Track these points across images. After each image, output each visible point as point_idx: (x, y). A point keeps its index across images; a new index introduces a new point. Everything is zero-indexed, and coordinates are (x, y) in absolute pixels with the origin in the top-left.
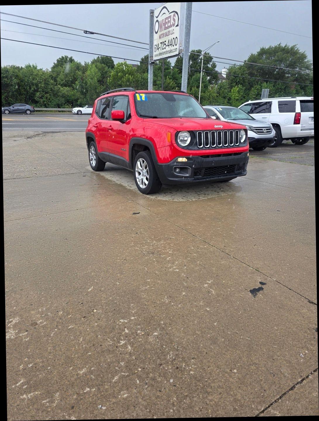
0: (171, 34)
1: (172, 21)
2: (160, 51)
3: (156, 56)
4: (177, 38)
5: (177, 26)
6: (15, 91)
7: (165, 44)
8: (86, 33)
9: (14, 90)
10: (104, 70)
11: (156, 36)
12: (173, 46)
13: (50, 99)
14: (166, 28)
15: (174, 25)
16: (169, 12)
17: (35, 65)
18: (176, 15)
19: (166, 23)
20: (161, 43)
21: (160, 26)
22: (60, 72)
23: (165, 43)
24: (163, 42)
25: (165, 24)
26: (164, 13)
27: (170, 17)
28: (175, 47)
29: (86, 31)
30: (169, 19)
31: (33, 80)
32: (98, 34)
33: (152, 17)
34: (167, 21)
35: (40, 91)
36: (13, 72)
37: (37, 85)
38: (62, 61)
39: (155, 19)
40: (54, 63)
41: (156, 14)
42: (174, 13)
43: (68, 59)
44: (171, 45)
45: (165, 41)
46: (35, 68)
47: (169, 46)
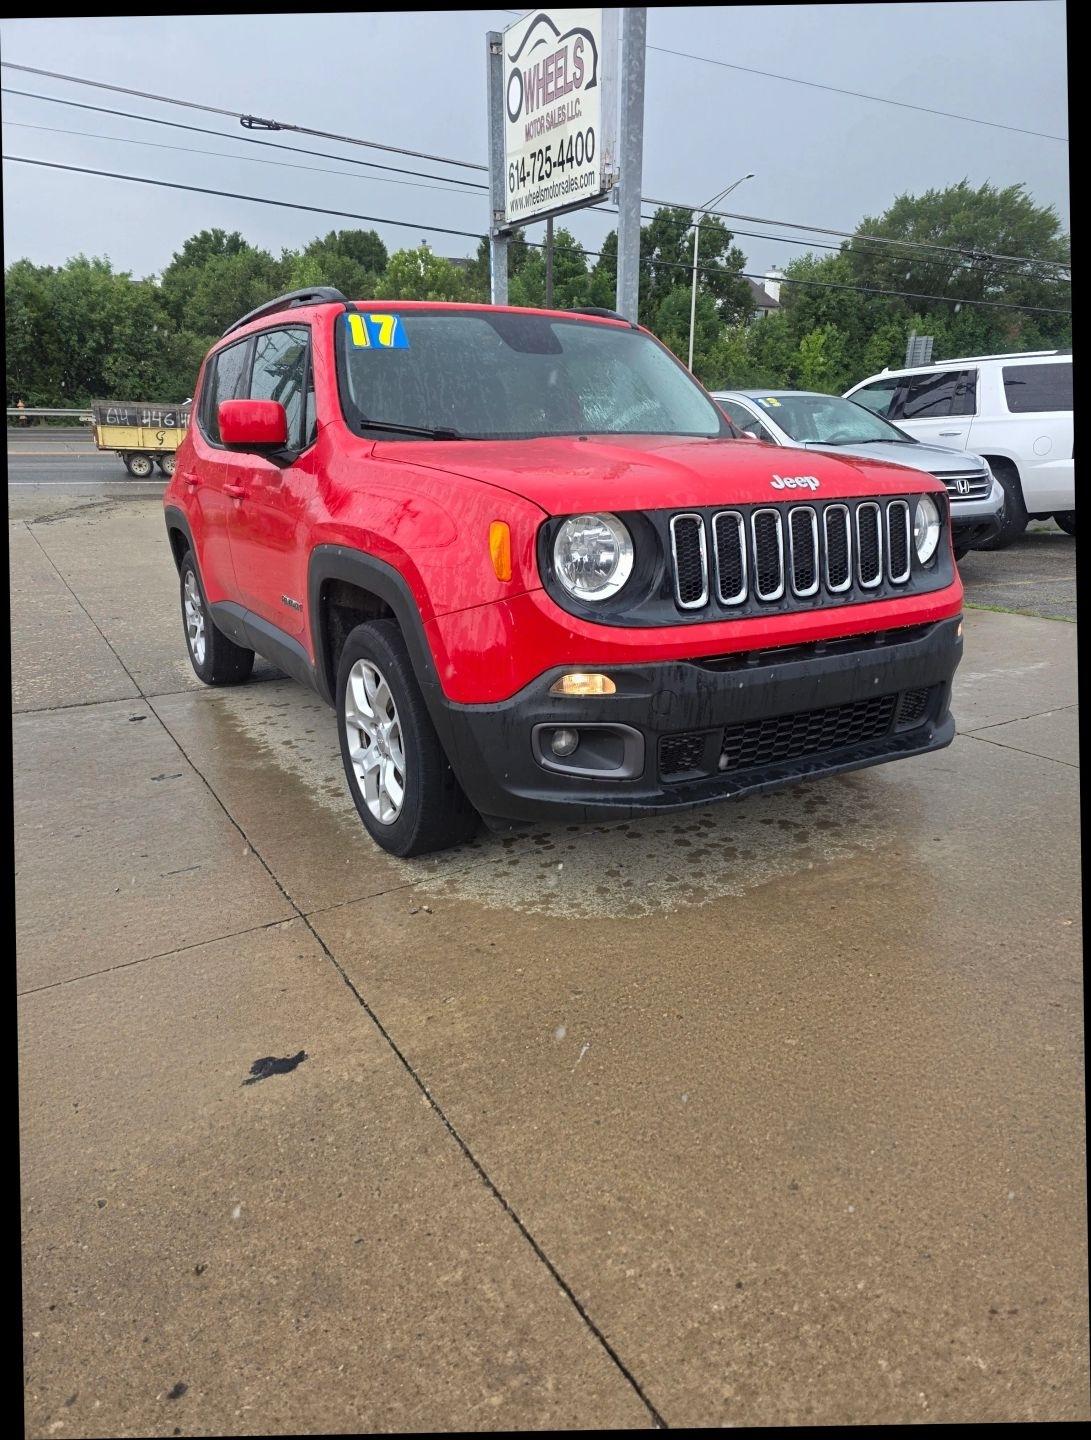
0: (570, 119)
1: (572, 69)
2: (532, 187)
3: (515, 205)
4: (591, 130)
5: (592, 83)
6: (25, 350)
7: (548, 159)
8: (252, 128)
9: (21, 346)
10: (351, 277)
11: (513, 133)
12: (579, 164)
13: (154, 379)
14: (548, 98)
15: (578, 82)
16: (558, 34)
17: (102, 260)
18: (586, 43)
19: (548, 77)
20: (533, 155)
21: (527, 94)
22: (195, 287)
23: (549, 153)
24: (541, 152)
25: (544, 83)
26: (542, 41)
27: (563, 53)
28: (586, 167)
29: (251, 120)
30: (561, 63)
31: (92, 310)
32: (295, 128)
33: (496, 59)
34: (551, 69)
35: (117, 350)
36: (18, 284)
37: (107, 329)
38: (205, 249)
39: (508, 67)
40: (175, 256)
41: (510, 46)
42: (580, 35)
43: (225, 241)
44: (570, 160)
45: (548, 148)
46: (103, 270)
47: (562, 164)
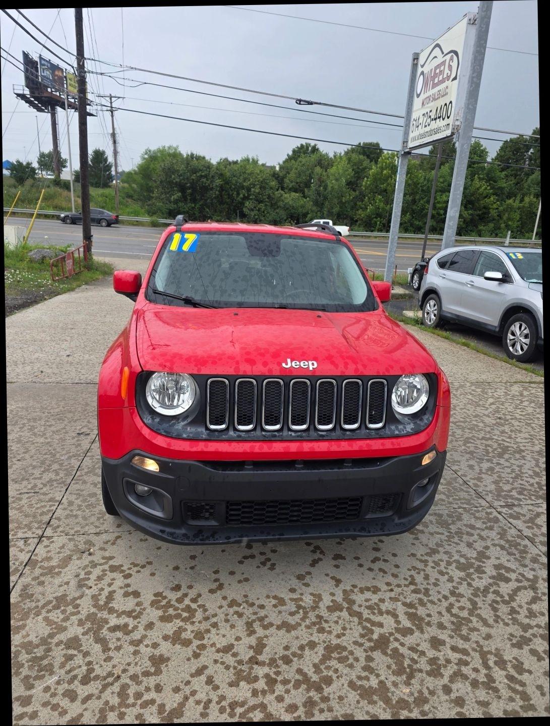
0: (443, 96)
1: (447, 71)
2: (421, 130)
3: (414, 139)
4: (451, 102)
5: (455, 78)
6: (215, 198)
7: (430, 117)
8: (300, 104)
9: (214, 196)
10: (362, 165)
11: (417, 102)
12: (443, 119)
13: (264, 212)
14: (435, 86)
15: (448, 79)
16: (443, 53)
17: (255, 158)
18: (455, 58)
19: (436, 75)
20: (424, 115)
21: (425, 84)
22: (291, 170)
23: (431, 114)
24: (427, 113)
25: (433, 78)
26: (436, 57)
27: (443, 63)
28: (446, 121)
29: (300, 101)
30: (442, 68)
31: (245, 181)
32: (320, 104)
33: (415, 66)
34: (438, 71)
35: (251, 199)
36: (217, 169)
37: (249, 190)
38: (301, 152)
39: (420, 70)
40: (288, 155)
41: (421, 61)
42: (452, 54)
43: (310, 148)
44: (439, 117)
45: (431, 111)
46: (255, 162)
47: (435, 119)
